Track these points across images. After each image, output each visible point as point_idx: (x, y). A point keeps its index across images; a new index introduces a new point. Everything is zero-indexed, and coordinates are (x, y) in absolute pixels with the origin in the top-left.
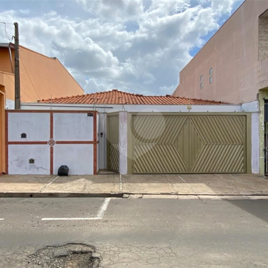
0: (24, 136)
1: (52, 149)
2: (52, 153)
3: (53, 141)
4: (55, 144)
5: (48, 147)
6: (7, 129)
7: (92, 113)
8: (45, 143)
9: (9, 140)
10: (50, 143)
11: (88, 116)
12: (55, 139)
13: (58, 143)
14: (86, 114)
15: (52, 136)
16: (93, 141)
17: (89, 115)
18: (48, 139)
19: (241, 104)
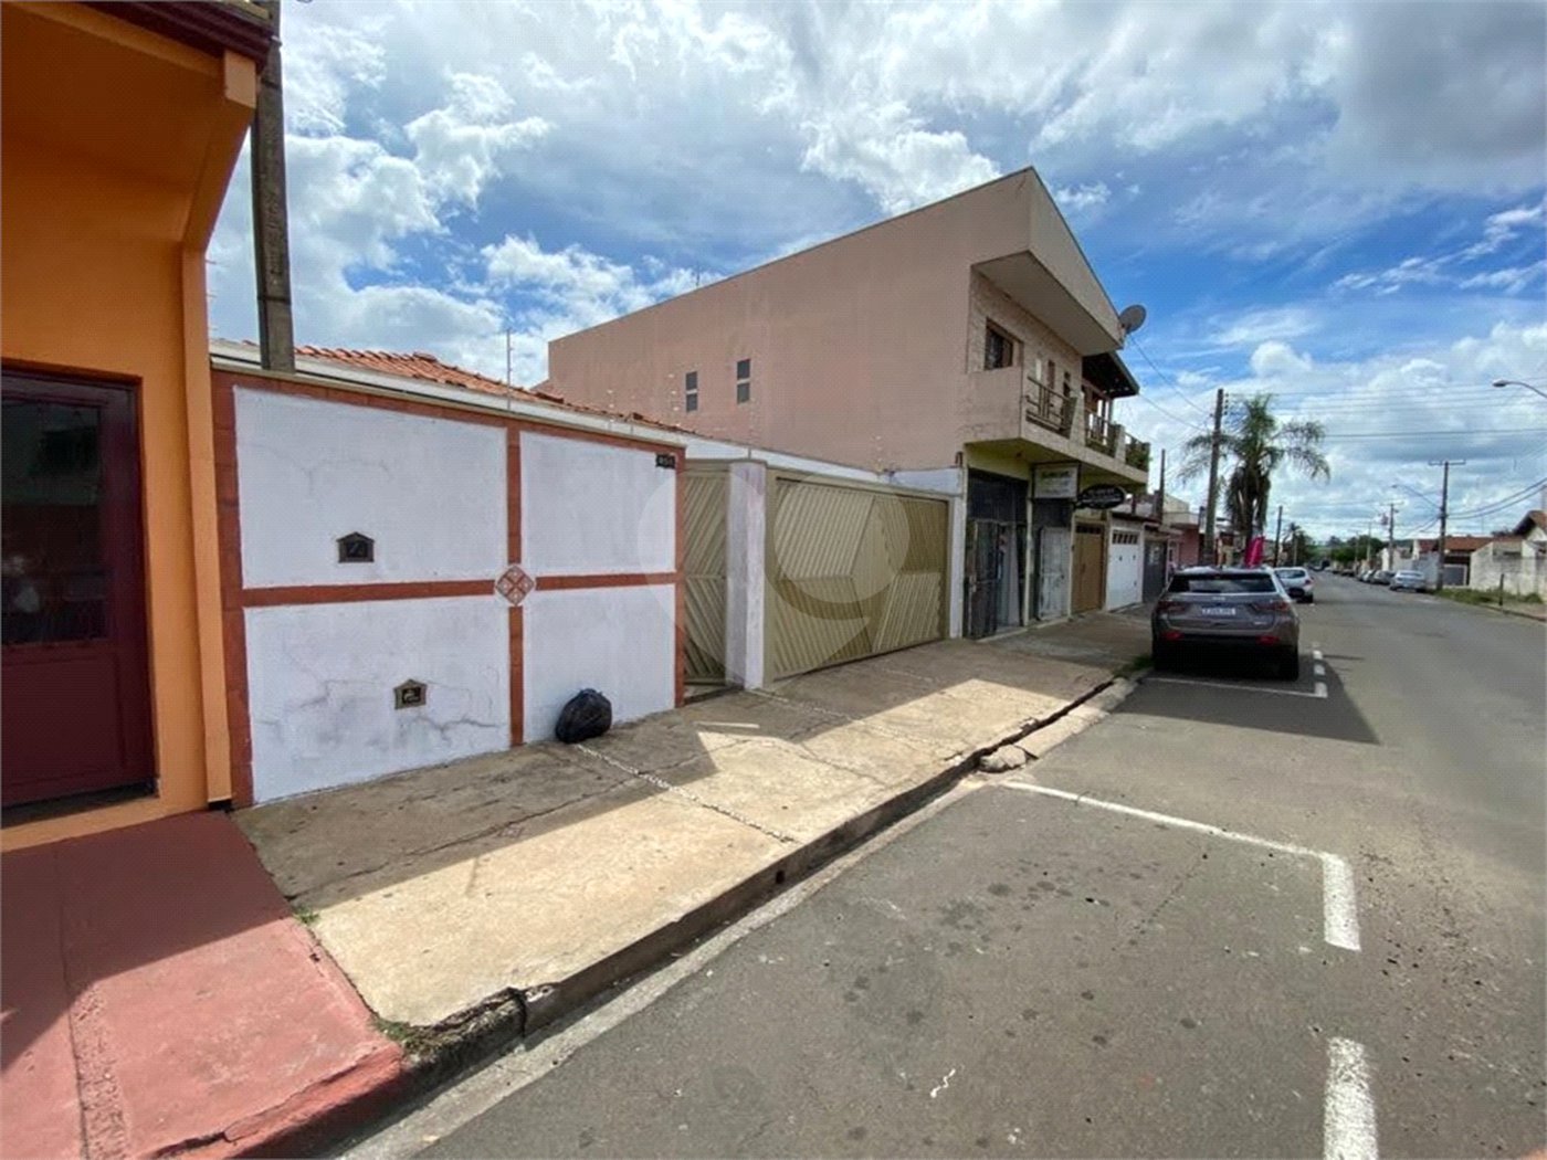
0: (356, 548)
1: (516, 615)
2: (516, 636)
3: (523, 577)
4: (533, 591)
5: (497, 605)
6: (235, 503)
7: (672, 454)
8: (482, 588)
9: (252, 578)
10: (506, 586)
11: (659, 465)
12: (531, 567)
13: (546, 583)
14: (652, 457)
15: (514, 555)
16: (672, 569)
17: (661, 461)
18: (495, 568)
19: (892, 473)
